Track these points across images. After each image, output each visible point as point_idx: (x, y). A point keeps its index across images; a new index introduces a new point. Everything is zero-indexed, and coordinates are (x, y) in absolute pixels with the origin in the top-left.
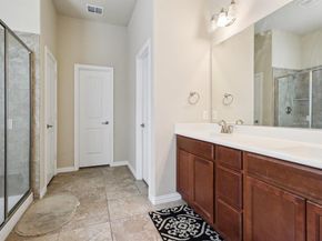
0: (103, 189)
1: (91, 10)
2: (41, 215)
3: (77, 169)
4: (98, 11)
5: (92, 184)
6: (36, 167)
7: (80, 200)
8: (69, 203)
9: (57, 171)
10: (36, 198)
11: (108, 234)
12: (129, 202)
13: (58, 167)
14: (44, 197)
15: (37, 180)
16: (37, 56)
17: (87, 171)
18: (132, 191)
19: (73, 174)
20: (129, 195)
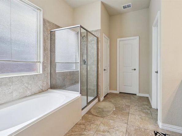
0: (129, 106)
1: (124, 7)
2: (99, 108)
3: (118, 93)
4: (129, 6)
5: (124, 102)
6: (99, 87)
7: (116, 108)
8: (110, 107)
9: (109, 91)
10: (99, 101)
11: (124, 130)
12: (142, 119)
13: (110, 89)
14: (102, 101)
15: (99, 93)
16: (99, 39)
17: (123, 95)
18: (147, 113)
19: (116, 94)
20: (144, 115)
